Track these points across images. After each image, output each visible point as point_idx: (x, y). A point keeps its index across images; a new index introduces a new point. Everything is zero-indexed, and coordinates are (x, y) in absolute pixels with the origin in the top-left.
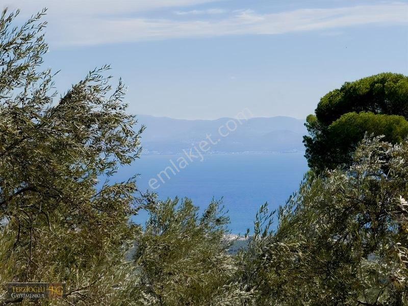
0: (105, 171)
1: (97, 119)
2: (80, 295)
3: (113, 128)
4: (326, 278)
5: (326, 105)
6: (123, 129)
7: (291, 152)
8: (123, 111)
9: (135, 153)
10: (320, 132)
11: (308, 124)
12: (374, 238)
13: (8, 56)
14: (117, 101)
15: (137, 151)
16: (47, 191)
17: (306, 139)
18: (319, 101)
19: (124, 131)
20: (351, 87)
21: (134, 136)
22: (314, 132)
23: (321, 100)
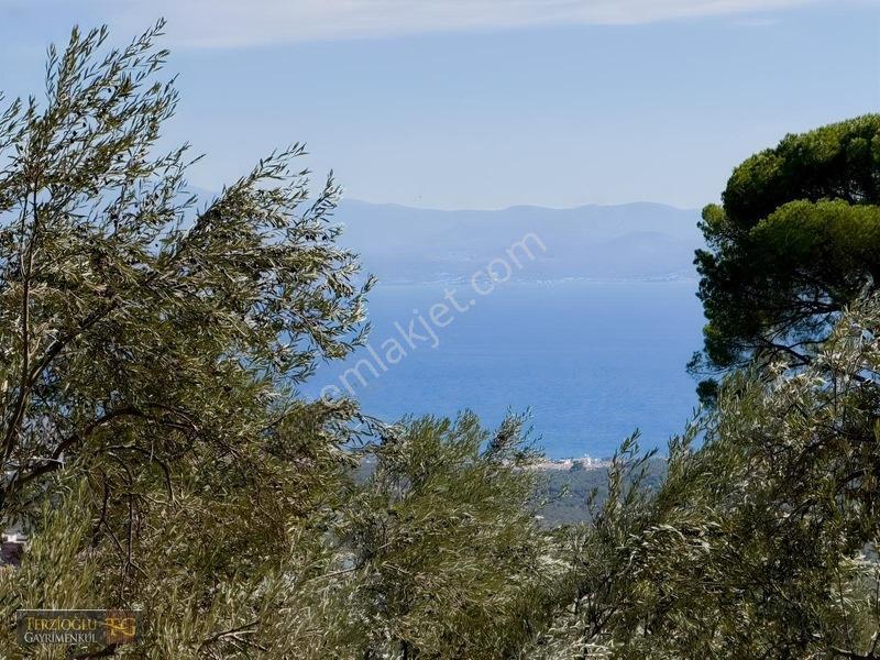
0: (291, 372)
1: (275, 261)
2: (237, 640)
3: (309, 281)
4: (764, 601)
5: (746, 185)
6: (330, 281)
7: (665, 280)
8: (332, 244)
9: (356, 335)
10: (730, 243)
11: (707, 225)
12: (869, 514)
13: (84, 125)
14: (319, 221)
15: (359, 329)
16: (166, 416)
17: (701, 256)
18: (730, 175)
19: (332, 285)
20: (799, 146)
21: (352, 297)
22: (717, 241)
23: (736, 171)
